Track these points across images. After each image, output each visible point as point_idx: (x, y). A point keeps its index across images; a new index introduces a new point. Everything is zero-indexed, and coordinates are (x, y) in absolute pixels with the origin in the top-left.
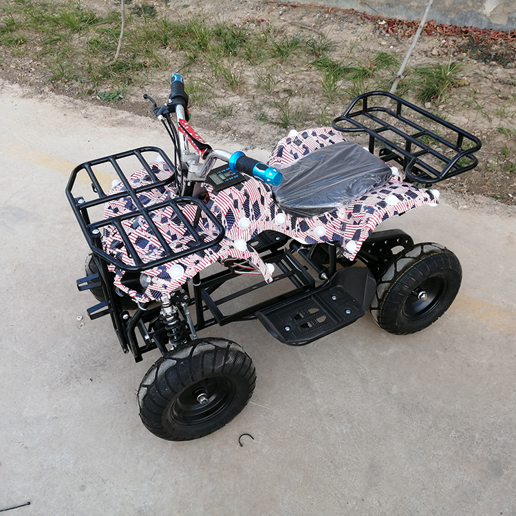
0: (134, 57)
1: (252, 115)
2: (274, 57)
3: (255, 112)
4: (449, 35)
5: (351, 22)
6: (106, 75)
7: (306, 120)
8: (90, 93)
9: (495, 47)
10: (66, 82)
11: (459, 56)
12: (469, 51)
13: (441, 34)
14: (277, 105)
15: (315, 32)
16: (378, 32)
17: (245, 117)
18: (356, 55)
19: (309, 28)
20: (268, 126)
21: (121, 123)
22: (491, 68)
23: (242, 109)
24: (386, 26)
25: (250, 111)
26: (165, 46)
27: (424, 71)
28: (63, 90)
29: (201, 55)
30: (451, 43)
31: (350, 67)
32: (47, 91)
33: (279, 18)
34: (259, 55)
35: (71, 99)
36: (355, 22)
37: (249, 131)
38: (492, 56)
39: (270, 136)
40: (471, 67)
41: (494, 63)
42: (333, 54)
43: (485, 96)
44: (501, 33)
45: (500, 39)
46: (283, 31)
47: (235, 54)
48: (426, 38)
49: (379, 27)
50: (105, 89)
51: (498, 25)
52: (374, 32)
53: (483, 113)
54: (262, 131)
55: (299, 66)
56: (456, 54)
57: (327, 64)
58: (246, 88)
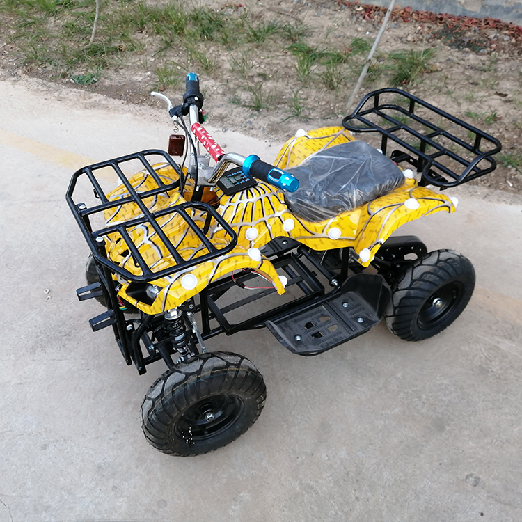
0: (110, 41)
1: (225, 99)
2: (250, 42)
3: (228, 96)
4: (424, 22)
5: (329, 8)
6: (81, 58)
7: (279, 103)
8: (64, 76)
9: (468, 34)
10: (39, 65)
11: (433, 42)
12: (443, 37)
13: (416, 21)
14: (250, 89)
15: (292, 17)
16: (355, 18)
17: (219, 100)
18: (332, 41)
19: (287, 13)
20: (240, 109)
21: (94, 106)
22: (464, 55)
23: (216, 93)
24: (363, 12)
25: (223, 94)
26: (141, 29)
27: (397, 56)
28: (37, 73)
29: (177, 40)
30: (426, 29)
31: (325, 52)
32: (20, 74)
33: (257, 4)
34: (235, 40)
35: (45, 82)
36: (333, 8)
37: (221, 114)
38: (466, 43)
39: (242, 119)
40: (445, 53)
41: (467, 49)
42: (309, 39)
43: (456, 81)
44: (475, 21)
45: (474, 26)
46: (260, 17)
47: (211, 39)
48: (402, 24)
49: (356, 13)
50: (79, 72)
51: (472, 12)
52: (351, 18)
53: (452, 97)
54: (234, 113)
55: (275, 51)
56: (431, 40)
57: (303, 49)
58: (221, 72)
